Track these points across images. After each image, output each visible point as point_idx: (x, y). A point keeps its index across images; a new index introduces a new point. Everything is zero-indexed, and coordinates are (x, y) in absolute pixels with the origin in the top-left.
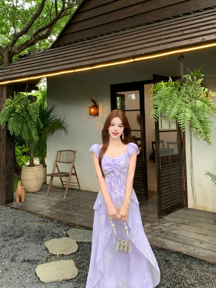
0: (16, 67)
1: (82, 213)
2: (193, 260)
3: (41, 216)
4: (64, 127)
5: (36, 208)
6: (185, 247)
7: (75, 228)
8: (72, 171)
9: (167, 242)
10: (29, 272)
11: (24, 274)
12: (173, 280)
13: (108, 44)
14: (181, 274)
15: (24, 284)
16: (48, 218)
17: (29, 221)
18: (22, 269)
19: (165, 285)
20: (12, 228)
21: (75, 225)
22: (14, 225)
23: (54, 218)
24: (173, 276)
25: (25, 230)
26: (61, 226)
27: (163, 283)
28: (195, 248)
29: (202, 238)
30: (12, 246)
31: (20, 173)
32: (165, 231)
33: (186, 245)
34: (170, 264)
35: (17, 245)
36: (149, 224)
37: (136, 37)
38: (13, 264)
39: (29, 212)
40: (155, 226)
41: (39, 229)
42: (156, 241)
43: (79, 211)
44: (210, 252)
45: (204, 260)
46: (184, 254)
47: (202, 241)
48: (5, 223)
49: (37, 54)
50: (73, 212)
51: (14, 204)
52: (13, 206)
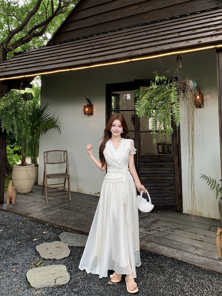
0: (11, 64)
2: (188, 266)
4: (57, 126)
5: (27, 210)
6: (180, 254)
7: (67, 232)
9: (161, 247)
13: (105, 43)
16: (39, 221)
21: (67, 228)
23: (46, 221)
29: (197, 244)
31: (11, 173)
32: (160, 236)
33: (181, 251)
37: (133, 38)
39: (20, 215)
44: (206, 259)
45: (200, 267)
46: (178, 260)
47: (197, 248)
49: (32, 52)
51: (4, 206)
52: (3, 208)
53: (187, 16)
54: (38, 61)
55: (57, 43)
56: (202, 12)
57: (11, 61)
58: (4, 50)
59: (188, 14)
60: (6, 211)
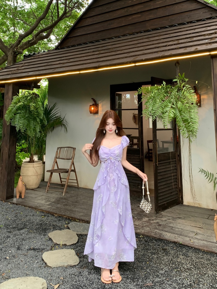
0: (22, 66)
1: (82, 208)
2: (189, 249)
3: (42, 211)
4: (64, 125)
5: (36, 203)
6: (182, 238)
7: (75, 222)
8: (71, 167)
9: (164, 233)
10: (35, 258)
11: (31, 260)
12: (171, 265)
14: (178, 260)
15: (33, 268)
16: (49, 212)
17: (30, 215)
18: (29, 256)
19: (164, 269)
20: (15, 221)
21: (75, 219)
22: (16, 219)
23: (55, 212)
24: (170, 262)
25: (28, 223)
26: (62, 220)
27: (162, 267)
28: (190, 239)
29: (197, 230)
30: (17, 237)
32: (162, 224)
33: (182, 236)
34: (168, 252)
35: (21, 236)
36: (147, 218)
38: (20, 252)
39: (30, 207)
40: (153, 220)
41: (41, 222)
42: (154, 232)
43: (79, 207)
44: (205, 242)
45: (199, 249)
46: (180, 243)
47: (197, 233)
48: (7, 217)
49: (42, 55)
50: (73, 207)
51: (14, 200)
52: (14, 202)
53: (185, 24)
54: (48, 64)
55: (65, 47)
56: (198, 21)
57: (22, 63)
58: (15, 53)
59: (186, 23)
60: (17, 204)
